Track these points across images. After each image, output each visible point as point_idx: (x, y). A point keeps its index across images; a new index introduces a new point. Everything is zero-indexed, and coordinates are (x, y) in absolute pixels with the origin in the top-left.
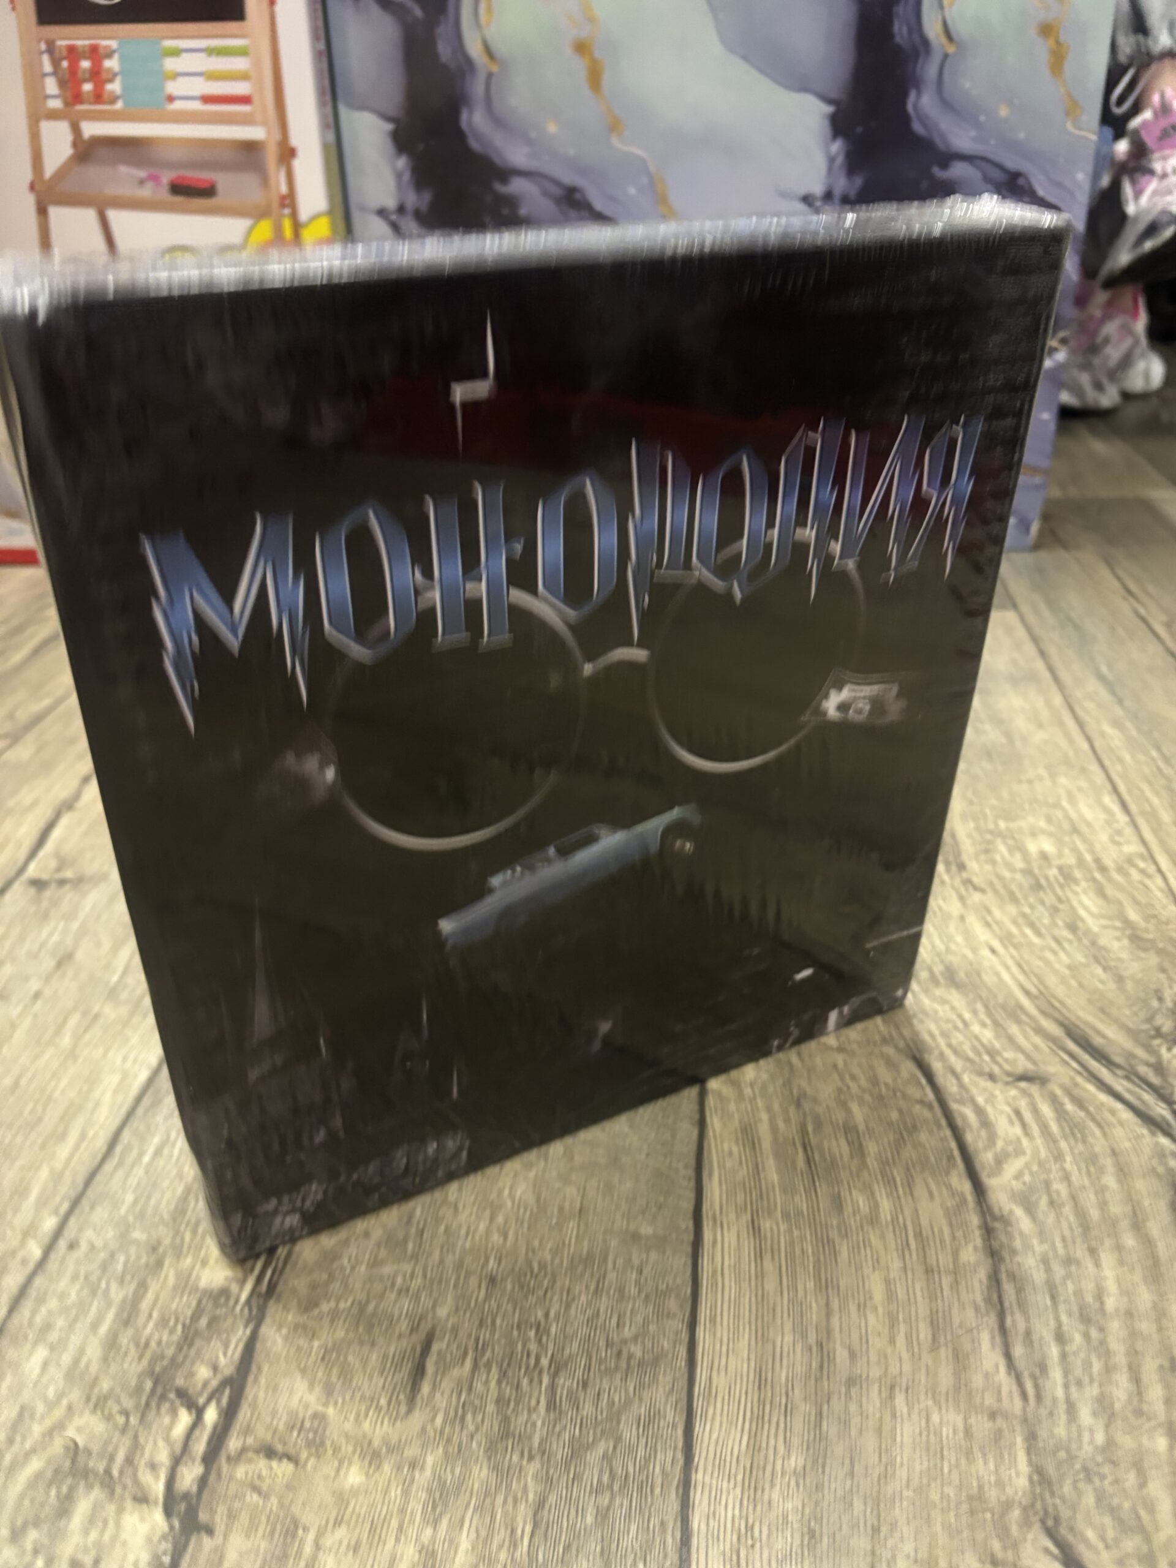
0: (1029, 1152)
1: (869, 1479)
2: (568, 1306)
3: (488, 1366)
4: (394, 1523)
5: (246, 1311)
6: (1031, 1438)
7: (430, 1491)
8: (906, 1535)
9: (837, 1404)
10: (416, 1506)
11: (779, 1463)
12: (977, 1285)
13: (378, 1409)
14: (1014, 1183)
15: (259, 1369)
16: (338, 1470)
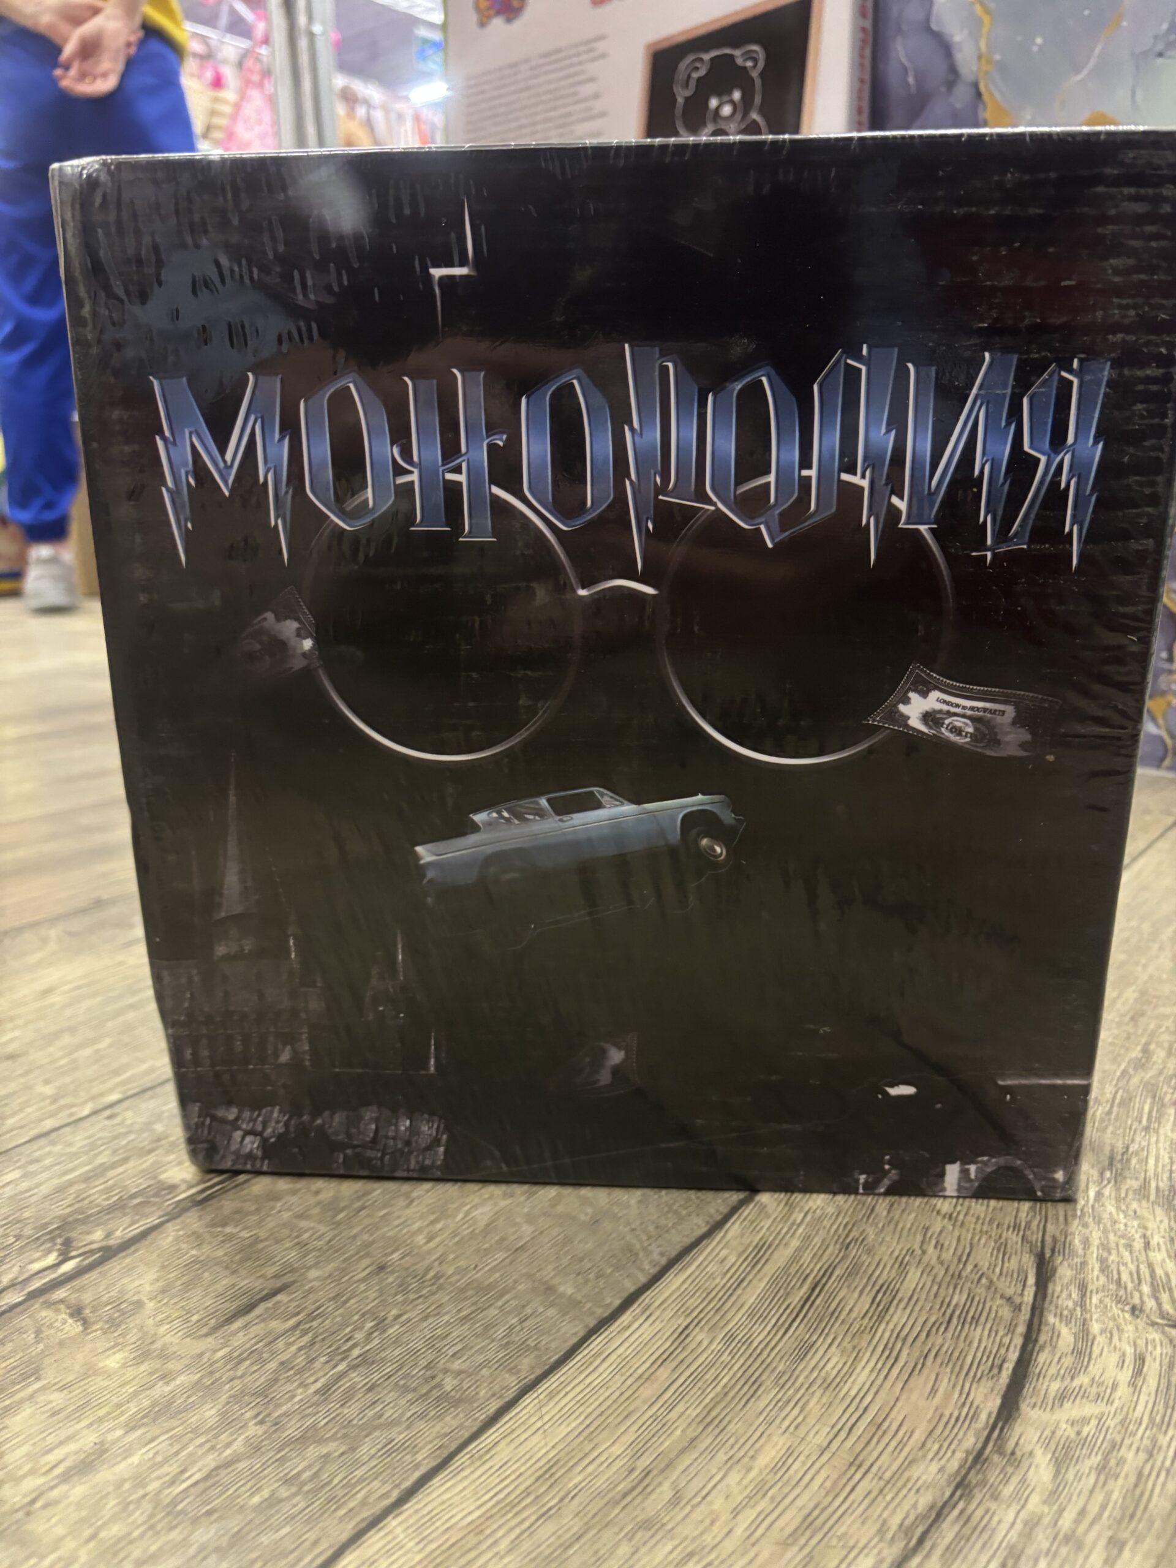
0: (1118, 1403)
4: (102, 1412)
5: (173, 1206)
9: (608, 1537)
13: (185, 1322)
14: (1064, 1426)
16: (108, 1350)
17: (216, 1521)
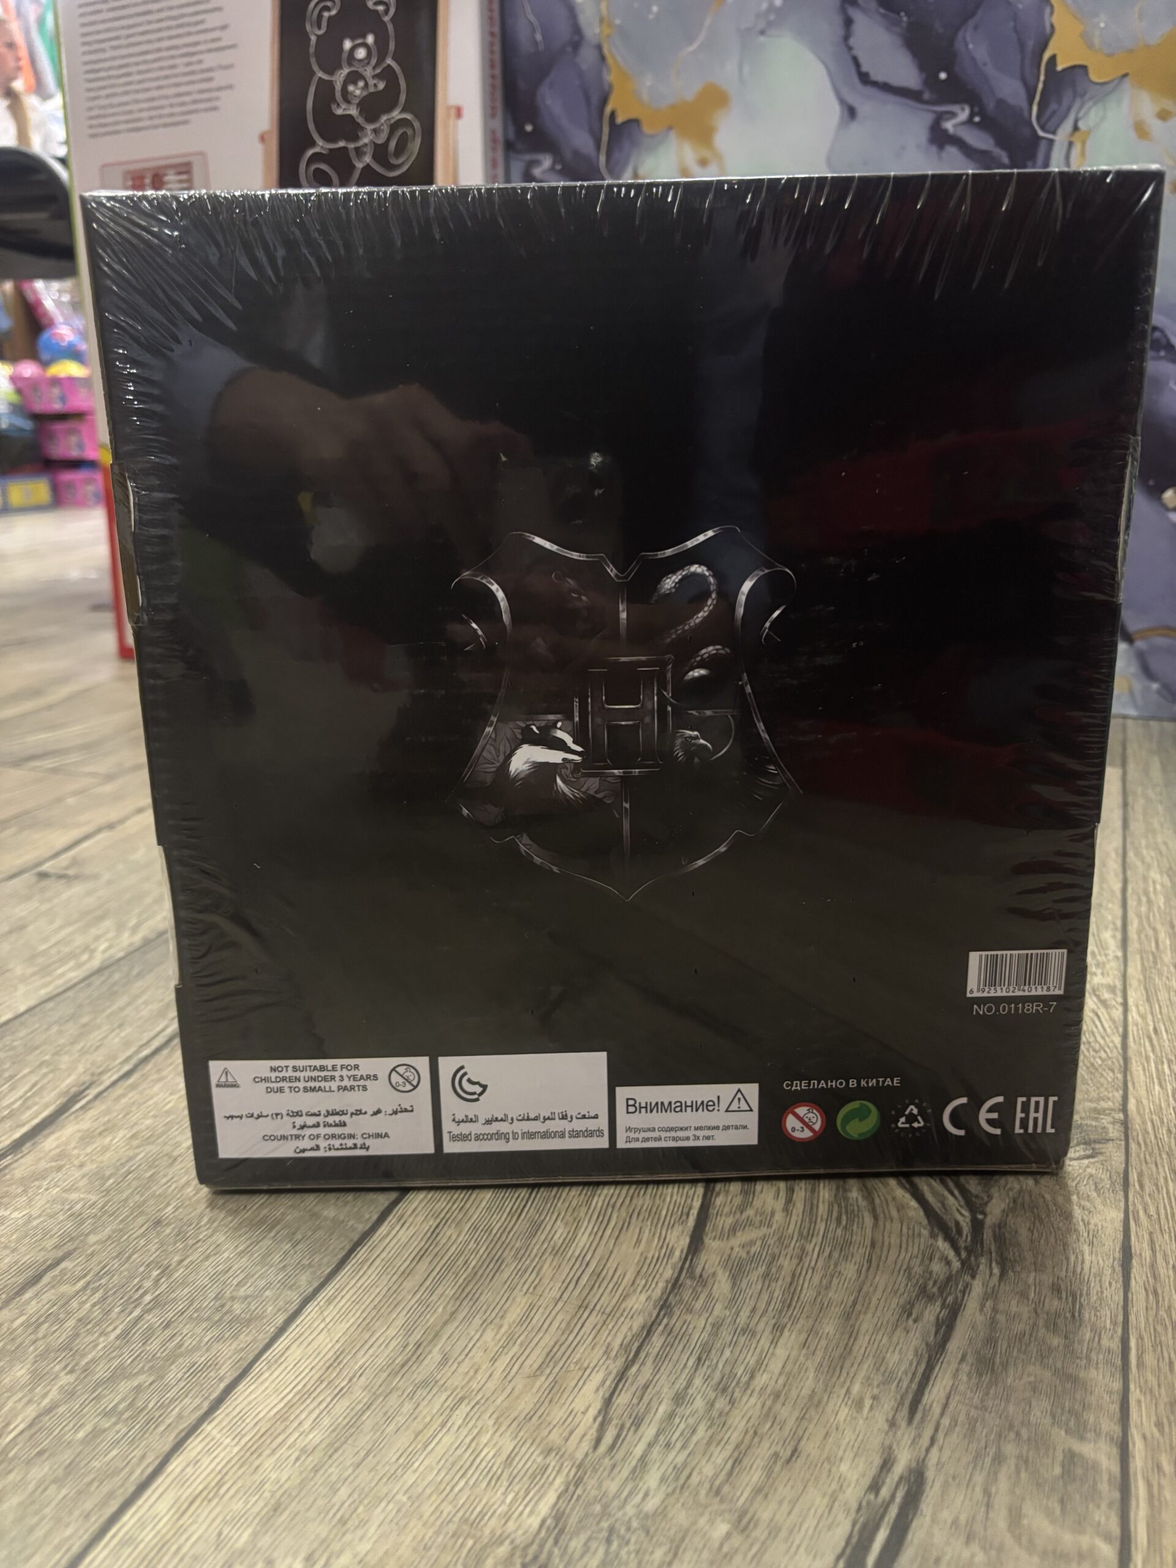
0: (775, 1225)
6: (574, 1482)
9: (392, 1401)
14: (738, 1249)
17: (48, 1458)
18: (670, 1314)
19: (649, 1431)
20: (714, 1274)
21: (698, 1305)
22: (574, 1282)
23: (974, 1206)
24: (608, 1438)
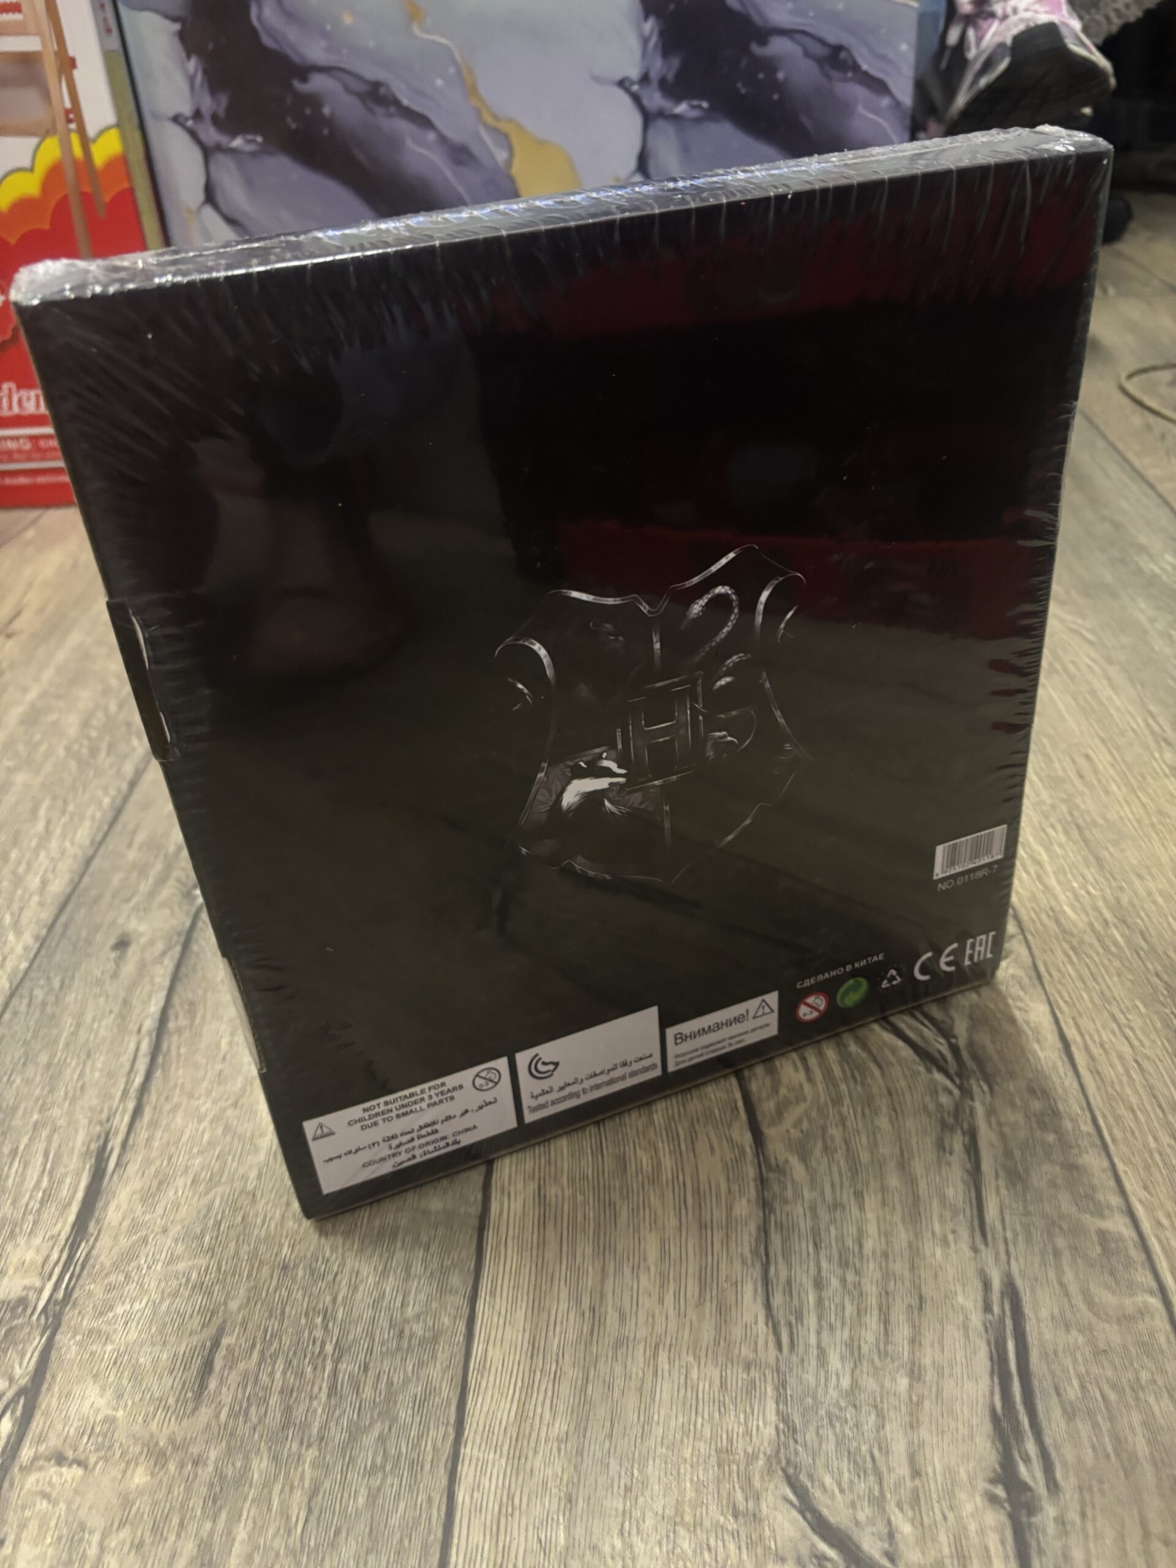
0: (809, 1099)
1: (626, 1438)
2: (356, 1288)
3: (274, 1357)
4: (175, 1521)
5: (43, 1318)
6: (781, 1386)
7: (211, 1486)
8: (656, 1492)
9: (603, 1368)
10: (196, 1503)
11: (544, 1429)
12: (746, 1238)
13: (167, 1408)
14: (792, 1131)
15: (53, 1377)
16: (125, 1472)
18: (772, 1210)
19: (811, 1321)
20: (787, 1161)
21: (789, 1193)
22: (683, 1206)
23: (946, 1032)
24: (785, 1339)
